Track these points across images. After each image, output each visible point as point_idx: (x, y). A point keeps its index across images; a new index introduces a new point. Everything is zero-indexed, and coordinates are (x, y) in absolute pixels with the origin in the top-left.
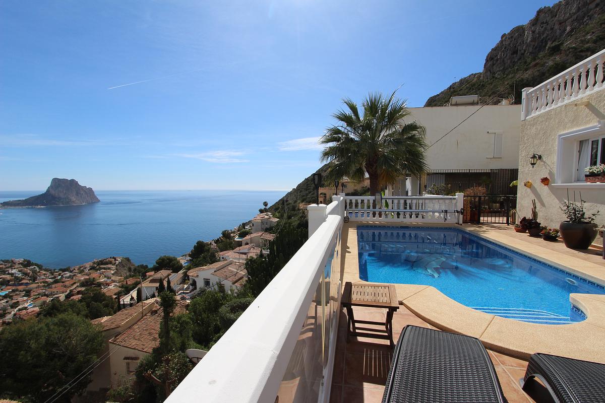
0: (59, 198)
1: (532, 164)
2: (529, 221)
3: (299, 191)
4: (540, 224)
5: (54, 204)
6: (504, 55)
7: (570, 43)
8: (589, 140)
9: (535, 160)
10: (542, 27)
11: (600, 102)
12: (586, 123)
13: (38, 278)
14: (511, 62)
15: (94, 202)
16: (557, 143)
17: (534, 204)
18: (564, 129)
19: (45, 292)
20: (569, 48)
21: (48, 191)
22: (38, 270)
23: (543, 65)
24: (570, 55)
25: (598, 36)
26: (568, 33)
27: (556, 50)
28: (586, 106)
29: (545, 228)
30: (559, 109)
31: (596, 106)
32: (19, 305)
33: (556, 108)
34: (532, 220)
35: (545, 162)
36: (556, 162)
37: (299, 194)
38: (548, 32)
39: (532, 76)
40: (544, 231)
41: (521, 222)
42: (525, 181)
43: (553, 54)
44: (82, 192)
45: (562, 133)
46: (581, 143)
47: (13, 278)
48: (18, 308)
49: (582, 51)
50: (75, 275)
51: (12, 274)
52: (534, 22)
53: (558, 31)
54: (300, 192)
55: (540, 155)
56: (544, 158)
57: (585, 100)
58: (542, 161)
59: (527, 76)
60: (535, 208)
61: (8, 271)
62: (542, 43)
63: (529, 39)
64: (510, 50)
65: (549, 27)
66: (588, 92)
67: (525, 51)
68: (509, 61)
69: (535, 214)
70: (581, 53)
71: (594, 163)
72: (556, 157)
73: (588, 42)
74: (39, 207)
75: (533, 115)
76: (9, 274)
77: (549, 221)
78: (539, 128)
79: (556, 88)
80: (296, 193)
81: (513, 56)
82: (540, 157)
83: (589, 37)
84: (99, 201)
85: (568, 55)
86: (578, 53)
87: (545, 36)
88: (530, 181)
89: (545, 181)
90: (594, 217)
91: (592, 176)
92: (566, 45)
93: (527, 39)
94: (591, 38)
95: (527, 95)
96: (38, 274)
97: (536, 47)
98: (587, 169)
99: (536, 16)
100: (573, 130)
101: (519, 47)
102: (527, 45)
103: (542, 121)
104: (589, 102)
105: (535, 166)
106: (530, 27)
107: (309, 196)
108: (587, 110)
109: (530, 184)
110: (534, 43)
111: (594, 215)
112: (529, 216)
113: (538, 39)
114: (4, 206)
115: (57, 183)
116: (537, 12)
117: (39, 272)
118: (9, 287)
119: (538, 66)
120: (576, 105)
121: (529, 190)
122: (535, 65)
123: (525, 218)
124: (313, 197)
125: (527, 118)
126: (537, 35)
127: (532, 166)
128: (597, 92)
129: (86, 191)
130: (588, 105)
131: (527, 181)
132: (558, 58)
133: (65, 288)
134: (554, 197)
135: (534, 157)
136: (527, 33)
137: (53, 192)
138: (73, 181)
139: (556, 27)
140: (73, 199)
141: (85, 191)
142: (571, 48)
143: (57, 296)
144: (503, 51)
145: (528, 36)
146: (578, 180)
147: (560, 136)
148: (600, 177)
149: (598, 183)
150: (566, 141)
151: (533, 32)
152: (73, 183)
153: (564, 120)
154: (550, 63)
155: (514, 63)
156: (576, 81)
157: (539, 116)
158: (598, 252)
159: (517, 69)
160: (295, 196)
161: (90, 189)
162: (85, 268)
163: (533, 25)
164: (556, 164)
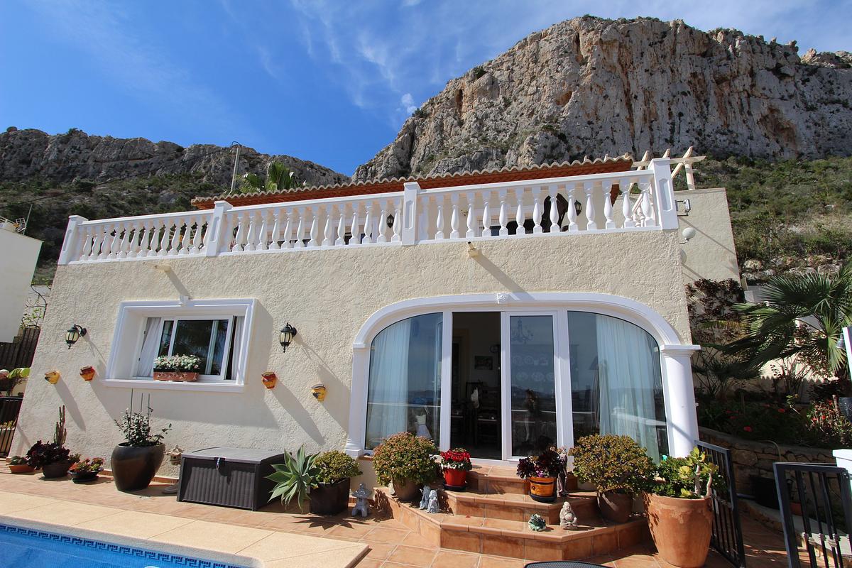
1: (69, 342)
2: (48, 449)
4: (68, 451)
6: (5, 156)
7: (104, 190)
8: (160, 318)
9: (76, 335)
10: (73, 152)
11: (184, 272)
12: (163, 295)
14: (16, 172)
16: (116, 315)
17: (62, 415)
18: (132, 295)
20: (102, 195)
23: (67, 199)
24: (102, 204)
25: (133, 198)
26: (102, 177)
27: (86, 189)
28: (166, 272)
29: (76, 459)
30: (128, 264)
31: (179, 277)
33: (124, 262)
34: (53, 445)
35: (92, 344)
36: (111, 344)
38: (79, 161)
39: (48, 206)
40: (75, 466)
41: (29, 453)
42: (48, 371)
43: (82, 192)
45: (127, 301)
46: (150, 320)
49: (115, 205)
52: (65, 140)
53: (91, 168)
55: (85, 329)
56: (90, 334)
57: (166, 264)
58: (88, 340)
59: (39, 203)
60: (63, 421)
62: (69, 171)
63: (52, 157)
64: (19, 154)
65: (81, 157)
66: (172, 255)
67: (42, 168)
68: (13, 169)
69: (61, 434)
70: (114, 208)
71: (163, 352)
72: (112, 336)
73: (123, 199)
75: (82, 261)
77: (84, 443)
78: (90, 284)
79: (118, 235)
81: (21, 165)
82: (84, 332)
83: (125, 194)
85: (99, 202)
86: (111, 206)
87: (74, 164)
88: (58, 372)
89: (88, 373)
90: (164, 434)
91: (162, 371)
92: (99, 190)
93: (49, 155)
94: (127, 197)
95: (78, 227)
97: (59, 173)
98: (157, 361)
99: (68, 135)
100: (144, 300)
101: (34, 159)
102: (47, 163)
103: (98, 276)
104: (170, 268)
105: (73, 346)
106: (56, 142)
108: (167, 278)
109: (56, 376)
110: (57, 165)
111: (164, 430)
112: (48, 438)
113: (64, 163)
116: (70, 130)
119: (59, 197)
120: (156, 267)
121: (51, 387)
122: (56, 195)
123: (39, 442)
125: (71, 263)
126: (64, 158)
127: (67, 346)
128: (183, 259)
130: (169, 272)
131: (52, 370)
132: (86, 200)
134: (98, 401)
135: (74, 330)
136: (51, 147)
139: (90, 162)
142: (105, 196)
144: (6, 150)
145: (51, 153)
146: (138, 375)
147: (125, 304)
148: (173, 374)
149: (170, 382)
150: (131, 313)
151: (60, 151)
153: (133, 282)
154: (76, 202)
155: (20, 177)
156: (156, 236)
157: (92, 266)
158: (167, 489)
159: (25, 187)
163: (62, 142)
164: (110, 347)
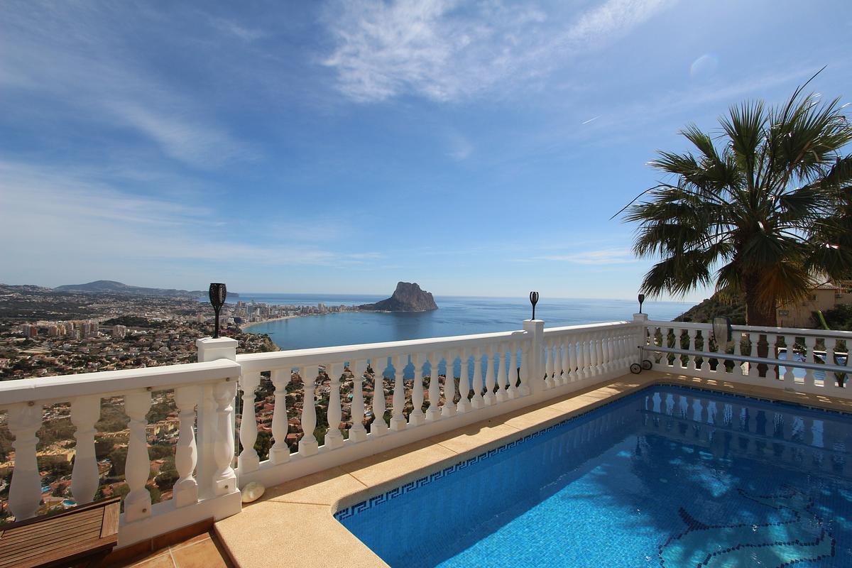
0: (403, 303)
3: (715, 304)
5: (398, 309)
15: (433, 309)
21: (394, 295)
37: (713, 308)
44: (422, 298)
50: (407, 389)
54: (716, 306)
74: (386, 311)
80: (707, 308)
84: (437, 308)
107: (733, 314)
114: (360, 309)
115: (403, 287)
124: (739, 316)
138: (415, 284)
140: (414, 304)
141: (425, 297)
143: (390, 408)
152: (415, 287)
160: (706, 312)
161: (430, 294)
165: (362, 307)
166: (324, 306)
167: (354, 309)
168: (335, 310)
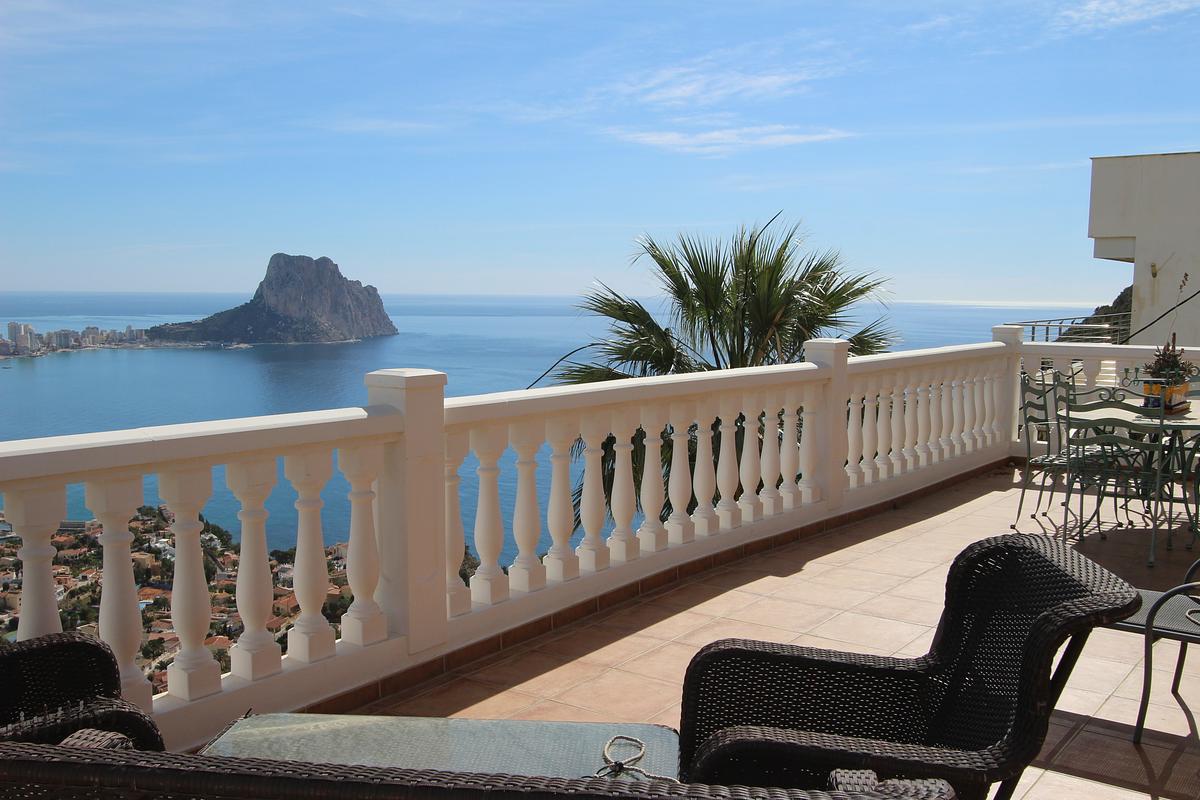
0: (288, 319)
5: (275, 337)
13: (219, 571)
15: (381, 335)
19: (225, 622)
21: (259, 295)
22: (219, 548)
32: (163, 651)
44: (349, 302)
47: (159, 563)
48: (157, 661)
51: (157, 553)
61: (149, 540)
74: (236, 345)
76: (150, 550)
84: (394, 332)
96: (220, 560)
114: (152, 339)
117: (222, 554)
118: (148, 590)
129: (361, 296)
133: (276, 618)
137: (271, 300)
138: (325, 261)
140: (324, 322)
141: (357, 299)
152: (324, 269)
161: (371, 291)
162: (337, 559)
165: (158, 334)
166: (28, 331)
167: (130, 339)
168: (66, 343)
